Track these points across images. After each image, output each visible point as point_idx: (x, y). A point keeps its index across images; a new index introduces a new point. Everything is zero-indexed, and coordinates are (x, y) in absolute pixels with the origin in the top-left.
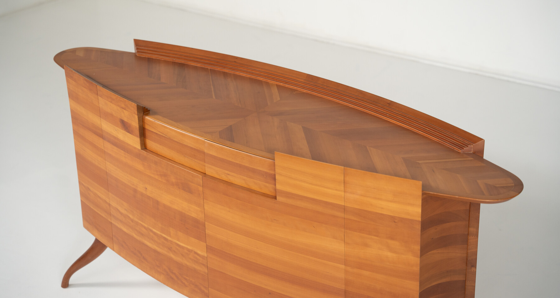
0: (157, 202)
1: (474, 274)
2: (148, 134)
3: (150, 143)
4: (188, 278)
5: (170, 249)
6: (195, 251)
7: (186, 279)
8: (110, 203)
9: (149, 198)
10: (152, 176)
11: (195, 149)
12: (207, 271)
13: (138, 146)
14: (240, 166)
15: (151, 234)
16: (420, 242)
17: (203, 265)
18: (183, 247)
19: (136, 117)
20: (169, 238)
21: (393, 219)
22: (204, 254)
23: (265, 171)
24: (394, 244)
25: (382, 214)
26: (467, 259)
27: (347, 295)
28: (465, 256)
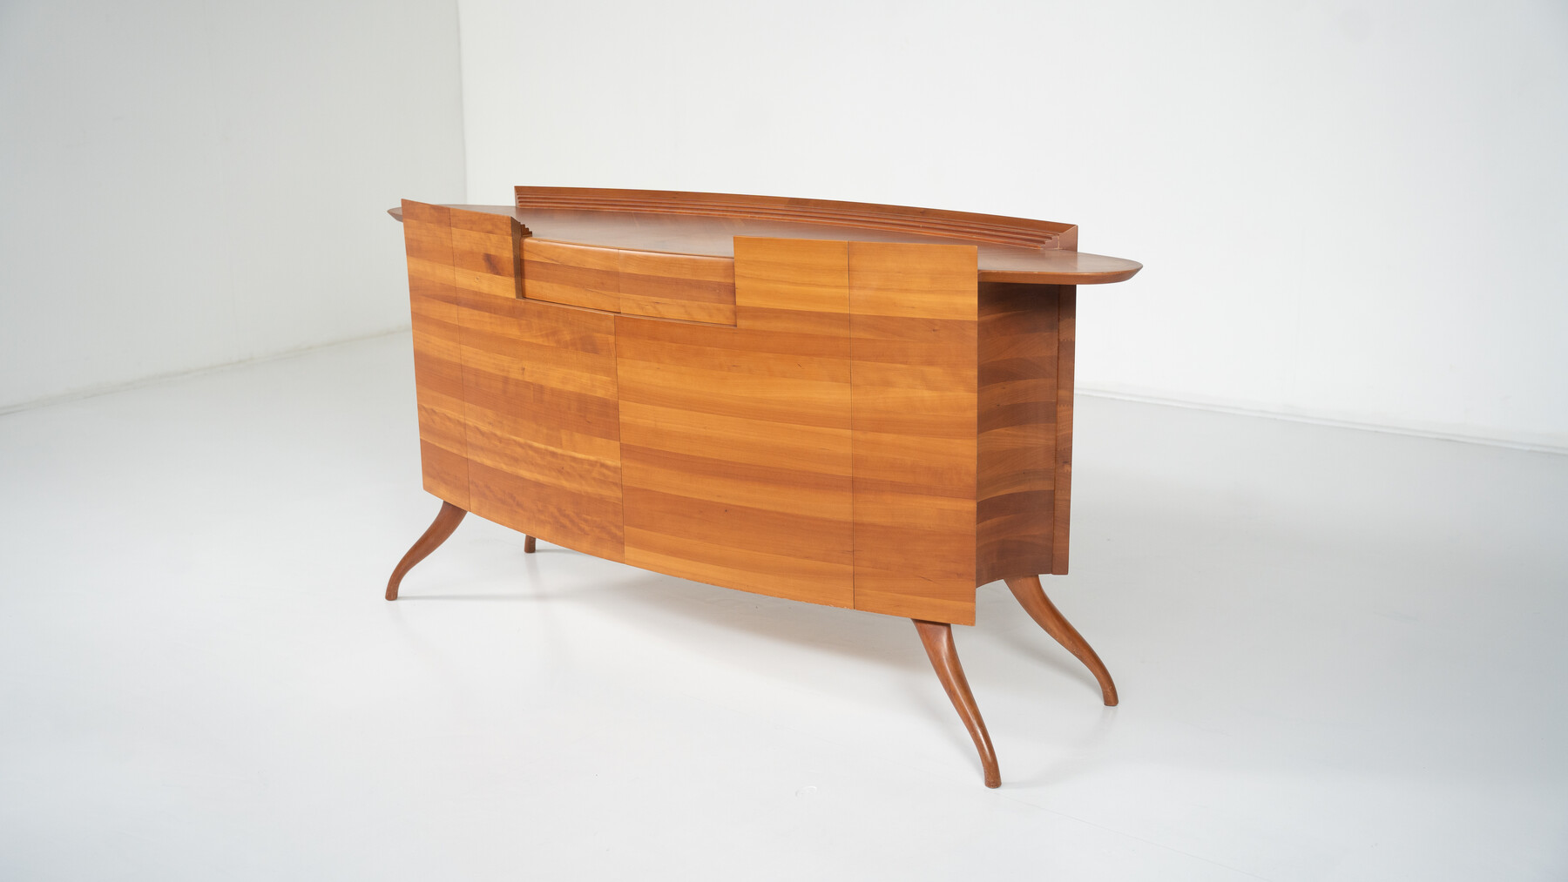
0: (541, 389)
1: (1068, 476)
2: (528, 268)
3: (530, 285)
4: (589, 518)
5: (561, 471)
6: (602, 461)
7: (586, 521)
8: (467, 422)
9: (527, 385)
10: (534, 341)
11: (603, 271)
12: (620, 495)
13: (512, 295)
14: (677, 282)
15: (531, 453)
16: (977, 363)
17: (615, 484)
18: (581, 461)
19: (510, 239)
20: (559, 451)
21: (931, 325)
22: (618, 463)
23: (718, 280)
24: (933, 372)
25: (913, 319)
26: (1056, 450)
27: (855, 486)
28: (1052, 443)
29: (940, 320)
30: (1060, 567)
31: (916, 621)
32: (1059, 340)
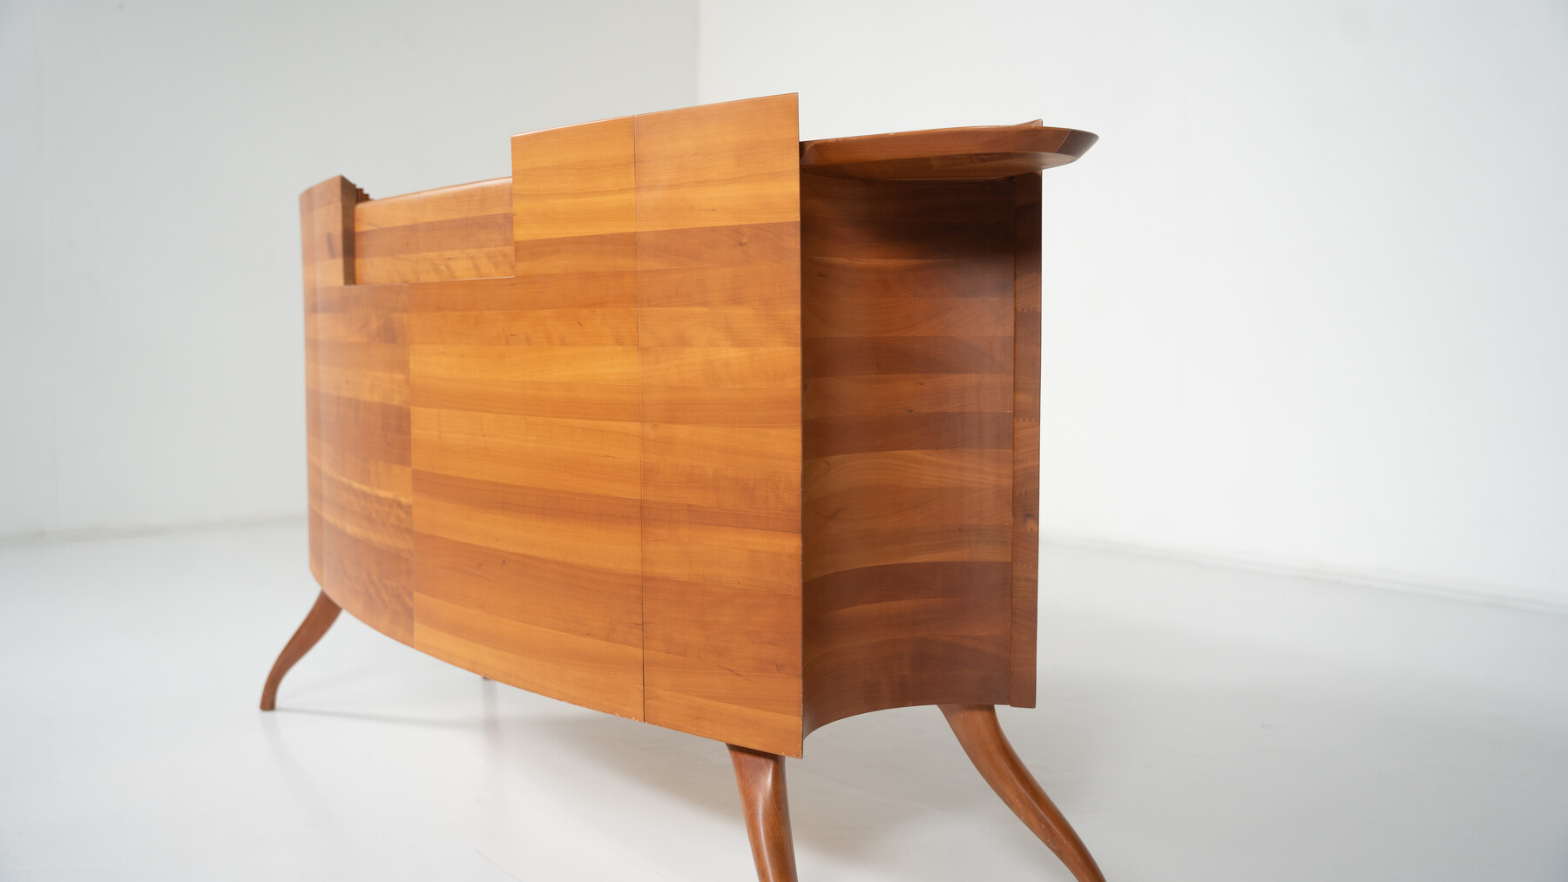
0: (358, 406)
1: (1034, 539)
3: (359, 265)
4: (388, 583)
5: (369, 519)
6: (399, 499)
7: (386, 587)
9: (350, 402)
12: (410, 546)
13: (342, 282)
18: (383, 502)
19: (340, 205)
20: (369, 490)
21: (737, 236)
22: (410, 501)
24: (739, 315)
25: (713, 229)
26: (1014, 495)
27: (644, 515)
28: (1007, 482)
29: (749, 226)
30: (1025, 696)
31: (735, 749)
32: (1015, 309)
